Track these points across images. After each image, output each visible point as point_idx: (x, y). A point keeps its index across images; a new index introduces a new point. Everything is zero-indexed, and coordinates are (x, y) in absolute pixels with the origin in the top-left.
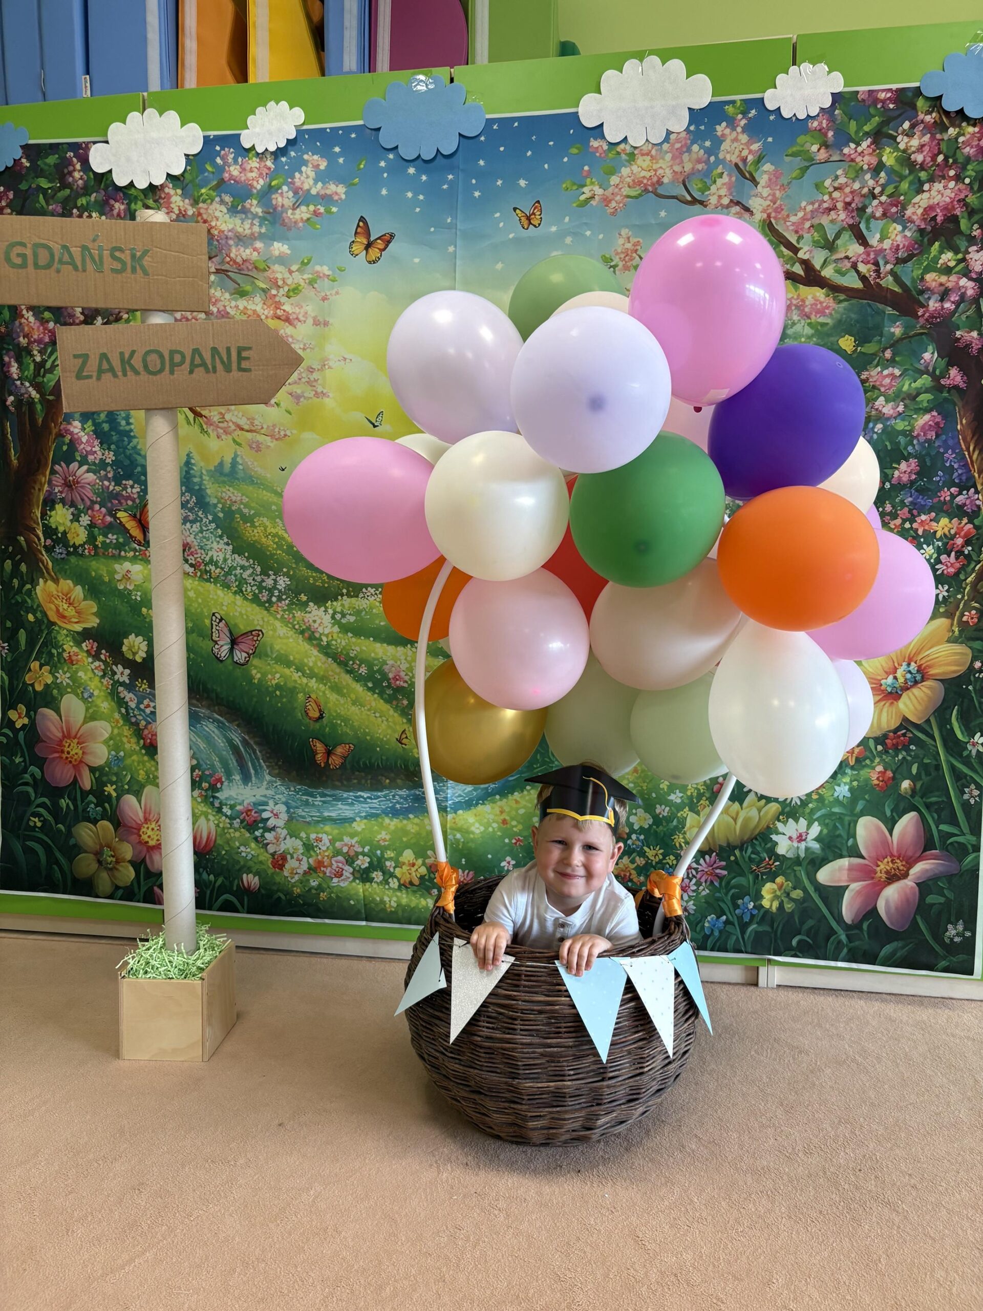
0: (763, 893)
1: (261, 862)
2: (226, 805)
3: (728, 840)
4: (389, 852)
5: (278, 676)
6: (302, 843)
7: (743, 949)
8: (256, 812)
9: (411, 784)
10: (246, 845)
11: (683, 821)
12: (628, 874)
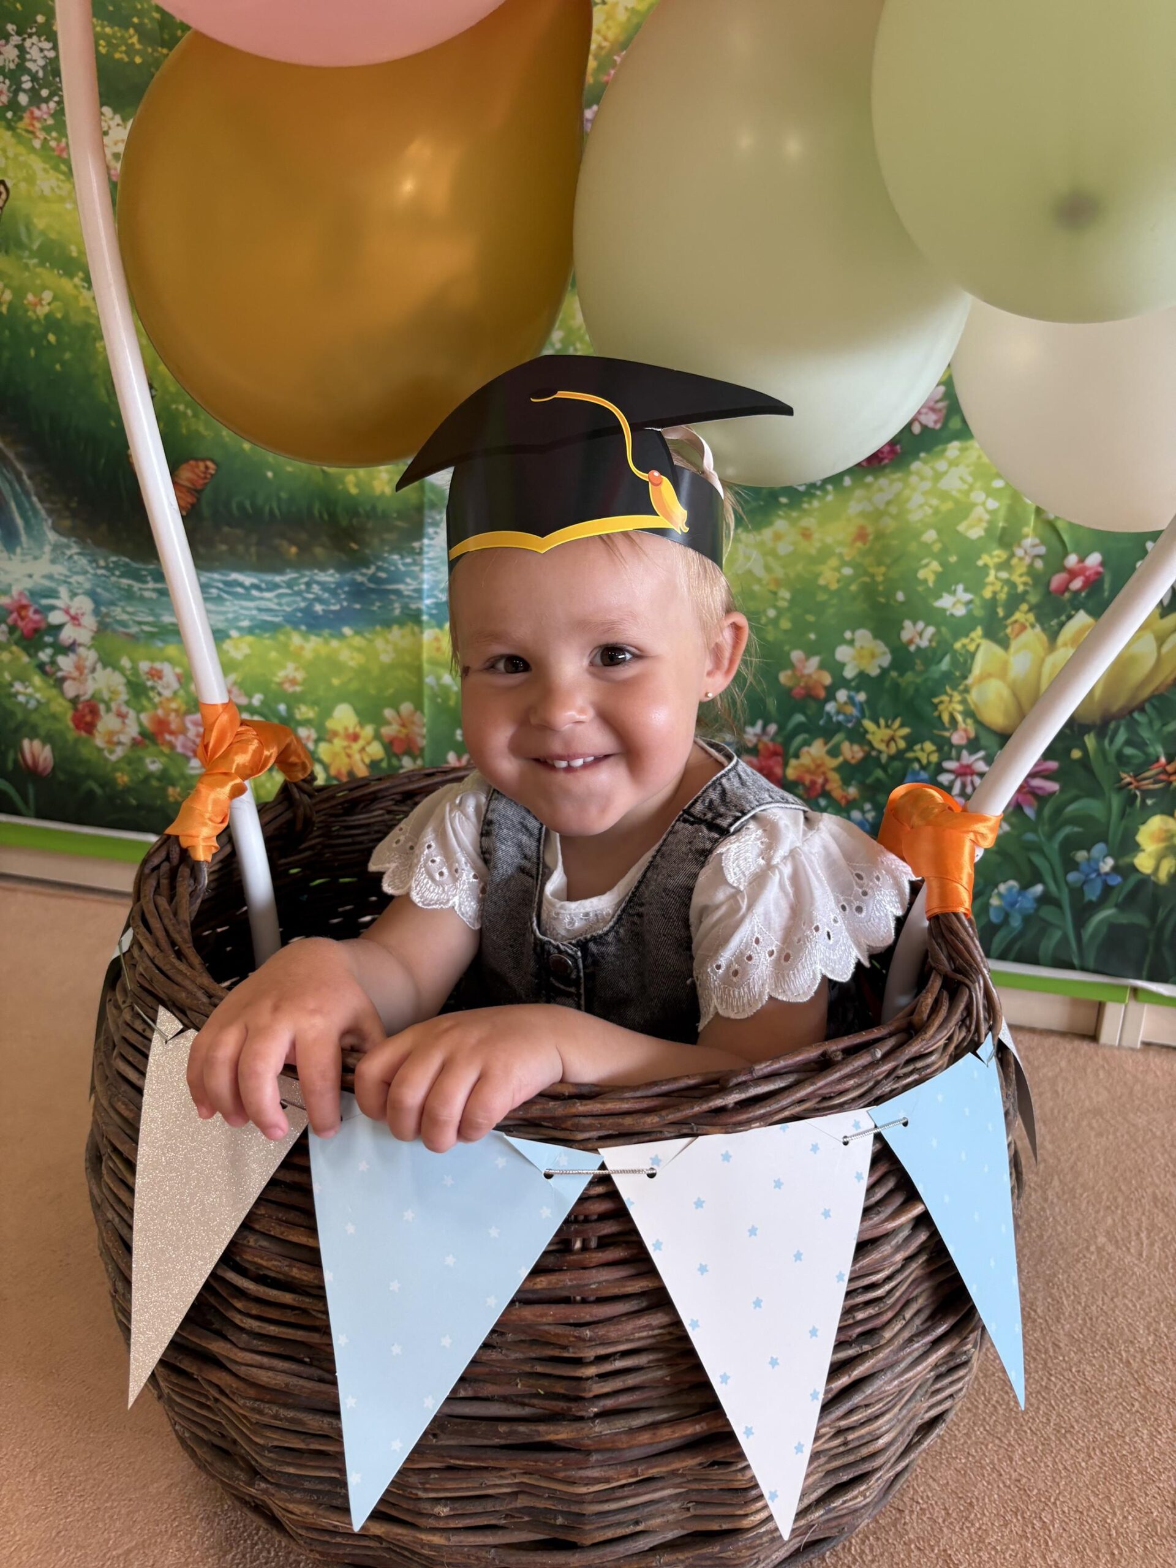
0: (1140, 838)
1: (54, 717)
4: (304, 708)
6: (123, 680)
7: (1076, 961)
8: (36, 612)
9: (344, 557)
10: (24, 680)
11: (966, 662)
12: (820, 780)
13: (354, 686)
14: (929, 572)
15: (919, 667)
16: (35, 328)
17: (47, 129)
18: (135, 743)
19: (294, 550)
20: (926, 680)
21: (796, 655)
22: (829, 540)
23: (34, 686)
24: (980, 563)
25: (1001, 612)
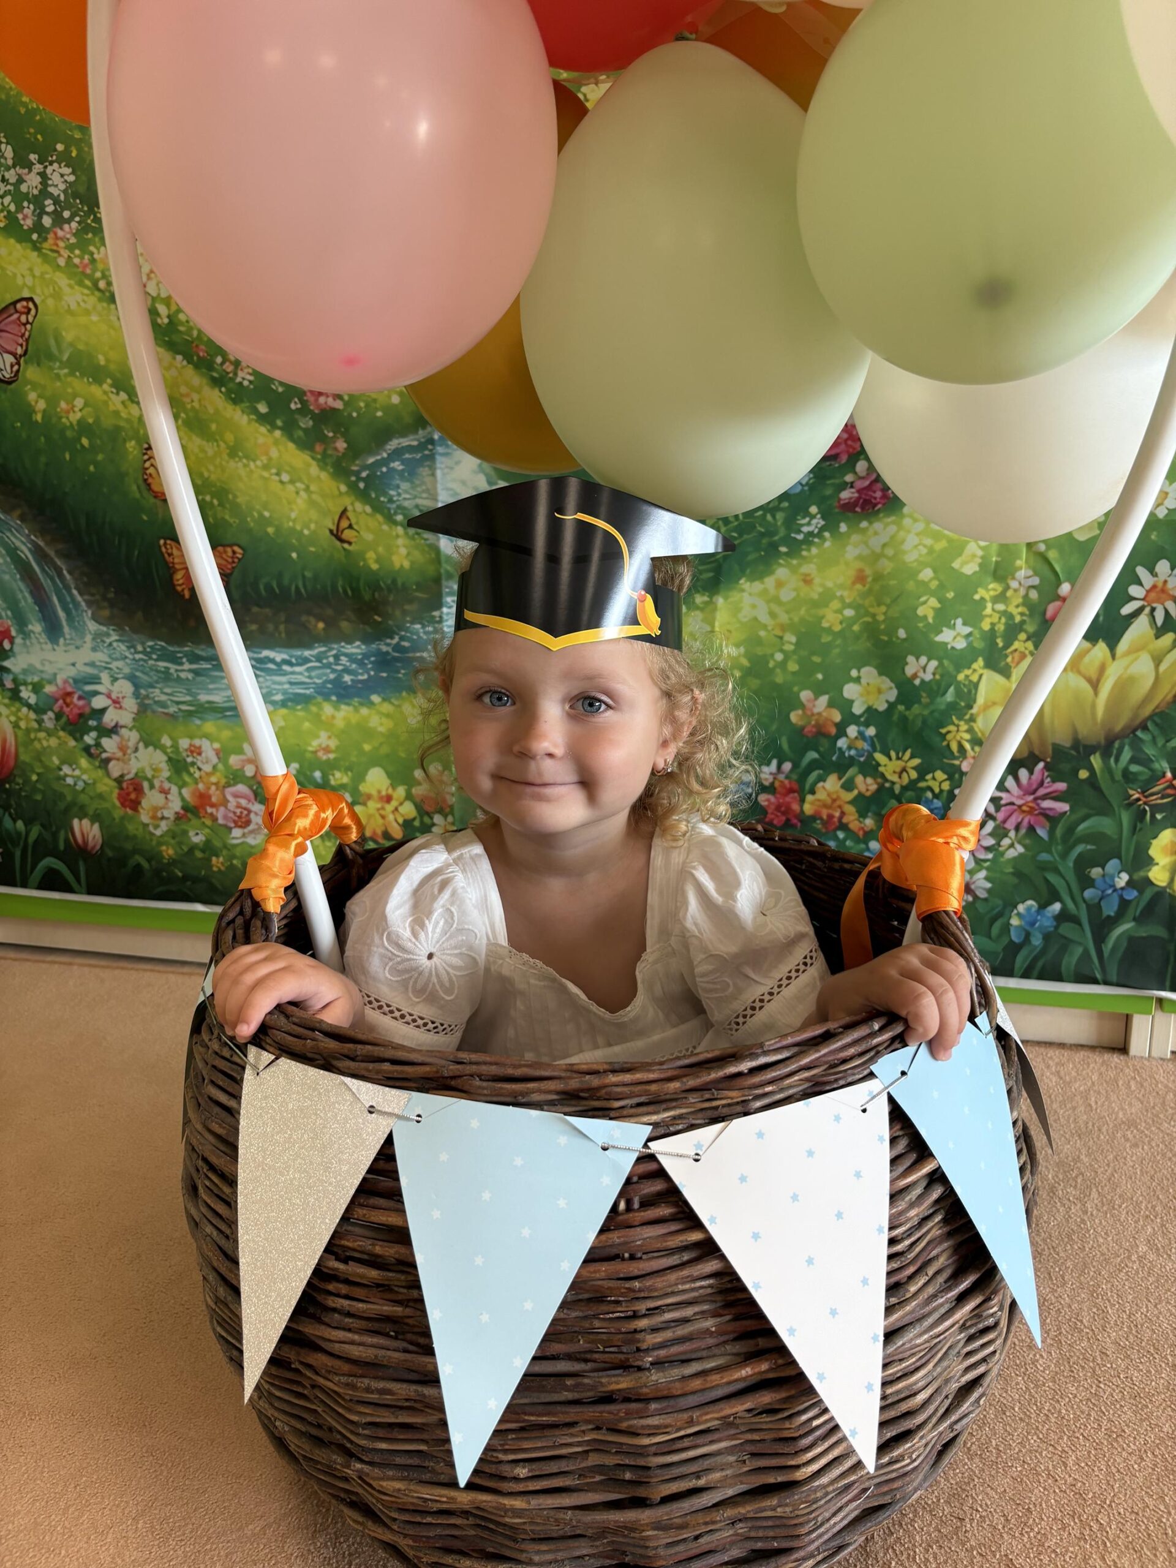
0: (1152, 852)
1: (101, 797)
2: (25, 684)
3: (1075, 732)
4: (338, 774)
5: (79, 403)
6: (165, 758)
7: (1099, 976)
8: (80, 698)
9: (369, 629)
10: (71, 762)
11: (970, 691)
12: (837, 814)
13: (385, 750)
14: (927, 609)
15: (925, 700)
16: (69, 434)
17: (71, 248)
18: (178, 817)
19: (321, 625)
20: (932, 712)
21: (805, 695)
22: (830, 584)
23: (81, 769)
24: (977, 597)
25: (1000, 643)
